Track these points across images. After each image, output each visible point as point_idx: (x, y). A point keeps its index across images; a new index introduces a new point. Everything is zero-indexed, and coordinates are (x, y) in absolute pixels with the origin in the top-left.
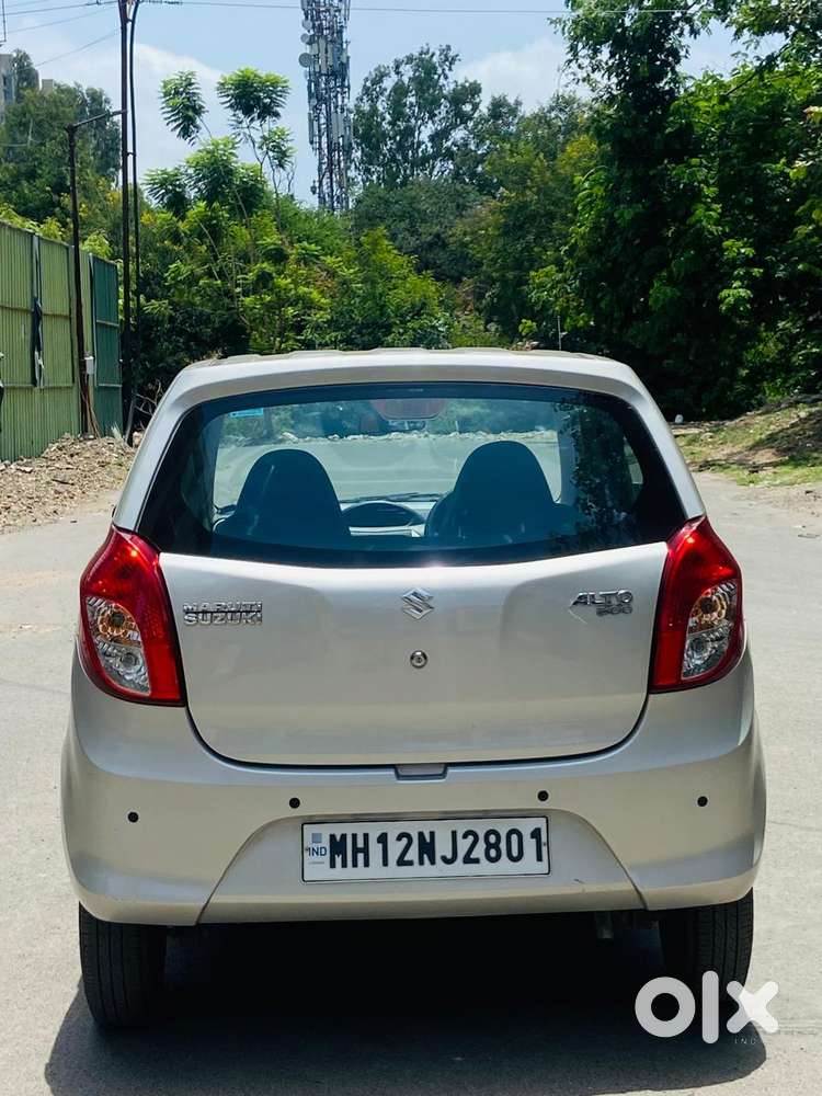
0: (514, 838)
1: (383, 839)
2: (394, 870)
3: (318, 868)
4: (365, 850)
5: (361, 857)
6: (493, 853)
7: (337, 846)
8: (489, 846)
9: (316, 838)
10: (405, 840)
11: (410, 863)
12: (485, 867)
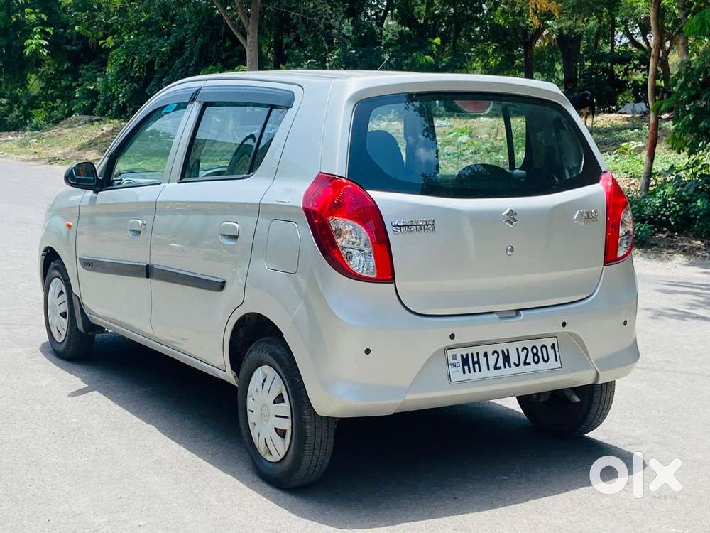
0: (544, 349)
1: (486, 355)
2: (493, 372)
3: (457, 373)
4: (478, 362)
5: (476, 366)
6: (536, 358)
7: (465, 361)
8: (534, 355)
9: (454, 357)
10: (496, 354)
11: (500, 368)
12: (533, 367)
